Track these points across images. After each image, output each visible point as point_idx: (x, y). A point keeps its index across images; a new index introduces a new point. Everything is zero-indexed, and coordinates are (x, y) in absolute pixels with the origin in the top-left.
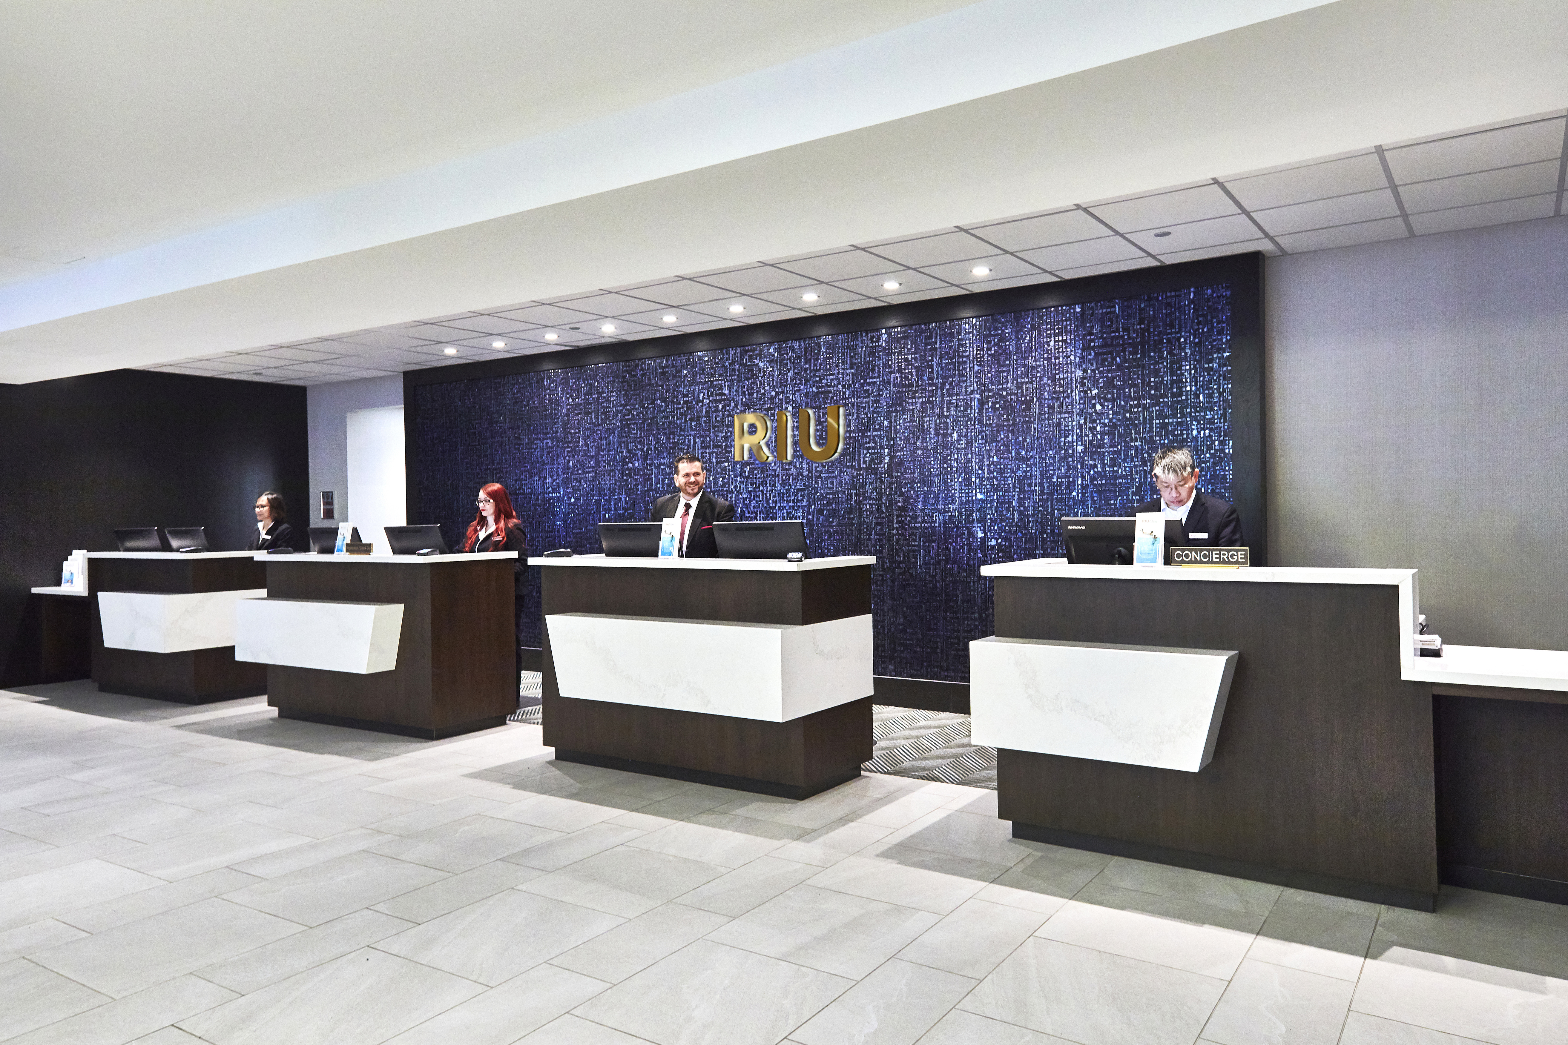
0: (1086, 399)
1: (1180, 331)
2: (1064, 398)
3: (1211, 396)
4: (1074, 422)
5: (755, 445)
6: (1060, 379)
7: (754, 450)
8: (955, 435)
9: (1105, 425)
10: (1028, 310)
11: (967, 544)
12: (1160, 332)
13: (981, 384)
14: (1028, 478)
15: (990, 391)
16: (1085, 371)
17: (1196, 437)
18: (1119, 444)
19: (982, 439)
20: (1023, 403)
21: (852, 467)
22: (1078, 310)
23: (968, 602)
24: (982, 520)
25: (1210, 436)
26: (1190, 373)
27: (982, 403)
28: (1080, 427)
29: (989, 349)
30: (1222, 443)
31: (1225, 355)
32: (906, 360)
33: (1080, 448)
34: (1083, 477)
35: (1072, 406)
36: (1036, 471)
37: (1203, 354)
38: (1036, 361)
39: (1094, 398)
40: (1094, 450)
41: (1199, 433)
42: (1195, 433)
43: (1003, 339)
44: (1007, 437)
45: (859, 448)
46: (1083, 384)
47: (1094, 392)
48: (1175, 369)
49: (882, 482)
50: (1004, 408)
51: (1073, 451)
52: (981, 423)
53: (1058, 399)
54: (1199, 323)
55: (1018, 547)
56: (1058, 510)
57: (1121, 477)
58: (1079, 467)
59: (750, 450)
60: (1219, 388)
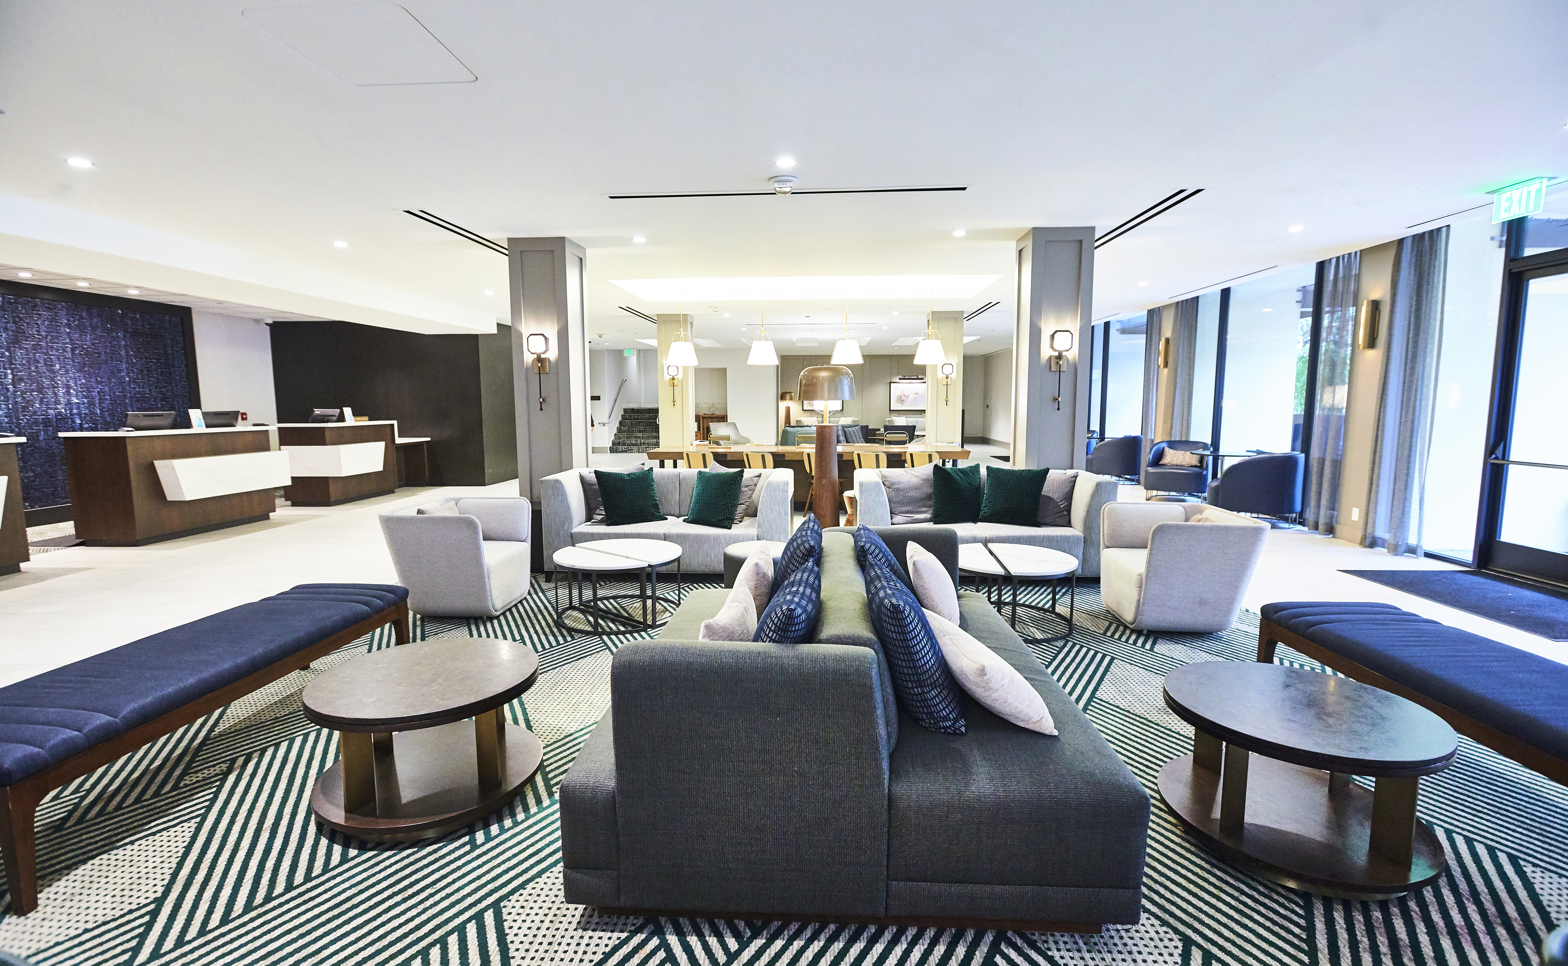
0: (128, 356)
9: (137, 369)
13: (71, 340)
16: (126, 342)
20: (96, 353)
22: (121, 312)
24: (79, 414)
27: (73, 350)
39: (132, 356)
40: (134, 380)
43: (81, 317)
44: (89, 370)
46: (126, 349)
47: (131, 353)
50: (86, 354)
52: (73, 361)
54: (171, 330)
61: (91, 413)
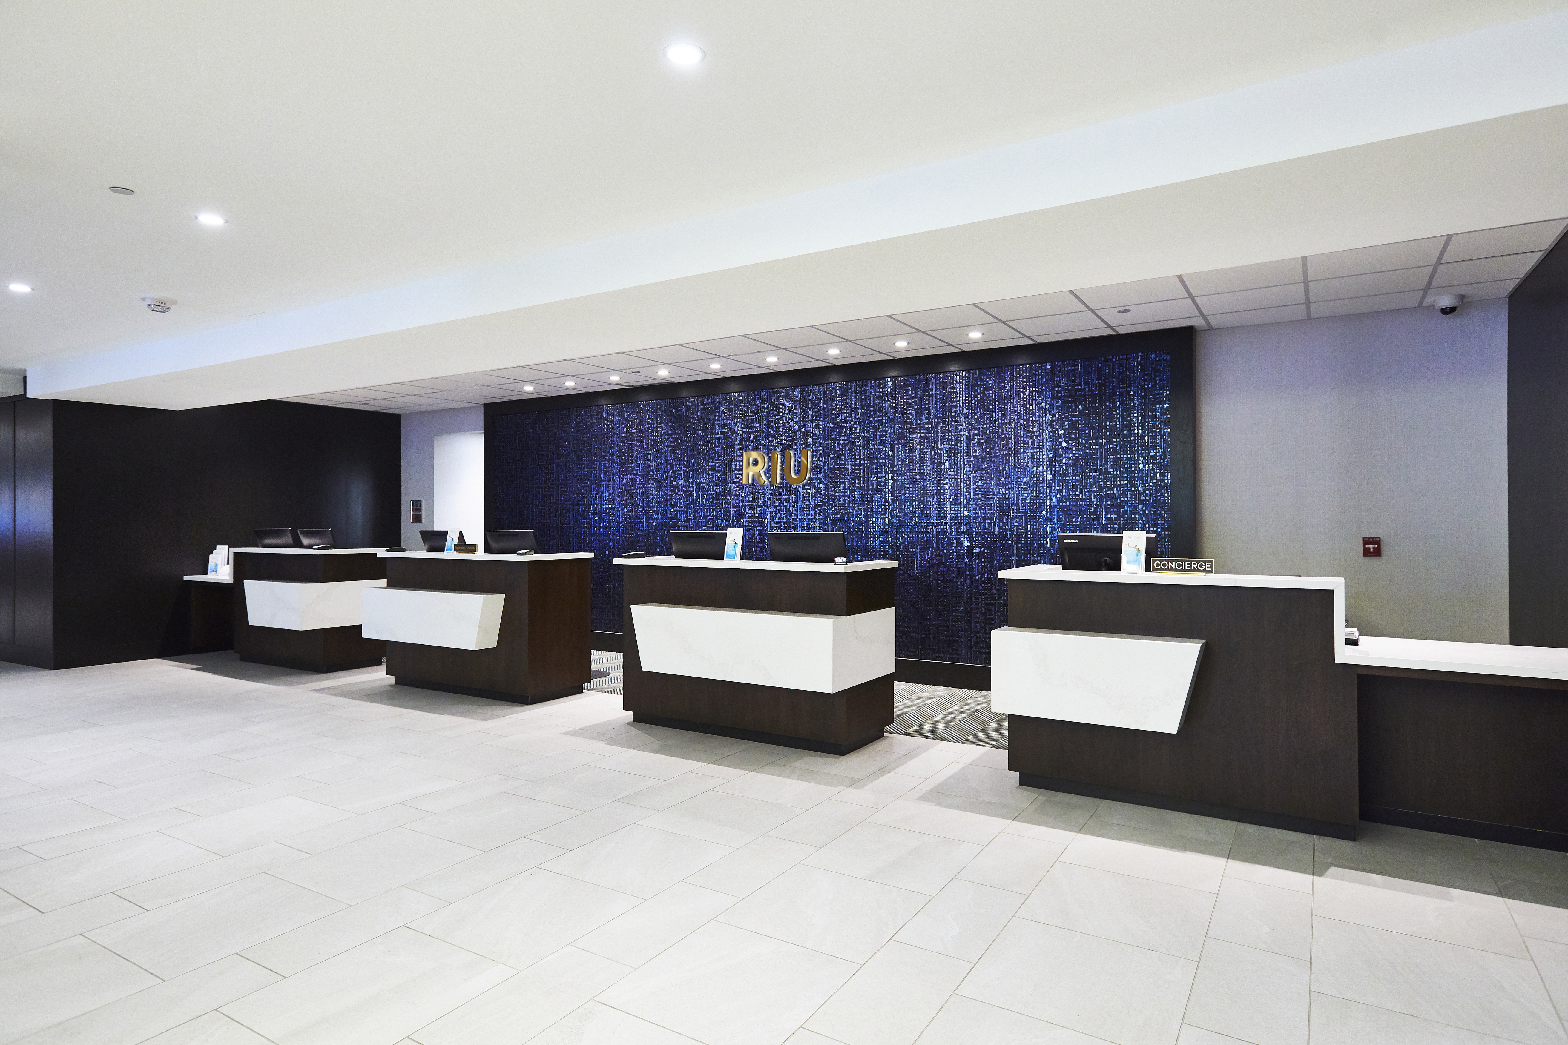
0: (1054, 438)
1: (1130, 386)
2: (1037, 437)
3: (1154, 438)
4: (1045, 455)
5: (757, 473)
6: (1033, 421)
7: (756, 477)
8: (947, 464)
9: (1069, 458)
10: (1008, 366)
11: (956, 552)
12: (1114, 387)
13: (969, 424)
14: (1006, 500)
15: (976, 429)
16: (1054, 415)
17: (1142, 470)
18: (1080, 473)
19: (970, 467)
20: (1003, 439)
21: (861, 488)
22: (1049, 367)
23: (956, 597)
24: (968, 533)
25: (1153, 469)
26: (1138, 420)
27: (969, 439)
28: (1050, 459)
29: (976, 396)
30: (1162, 475)
31: (1166, 406)
32: (908, 403)
33: (1049, 477)
34: (1051, 500)
35: (1043, 442)
36: (1013, 494)
37: (1148, 405)
38: (1014, 406)
39: (1060, 437)
40: (1060, 479)
41: (1144, 466)
42: (1141, 466)
43: (987, 388)
44: (990, 467)
45: (867, 473)
46: (1052, 426)
47: (1060, 432)
48: (1126, 415)
49: (887, 500)
50: (987, 443)
51: (1043, 478)
52: (969, 455)
53: (1031, 437)
54: (1145, 380)
55: (998, 555)
56: (1031, 525)
57: (1082, 500)
58: (1048, 491)
59: (754, 476)
60: (1160, 431)
61: (986, 531)
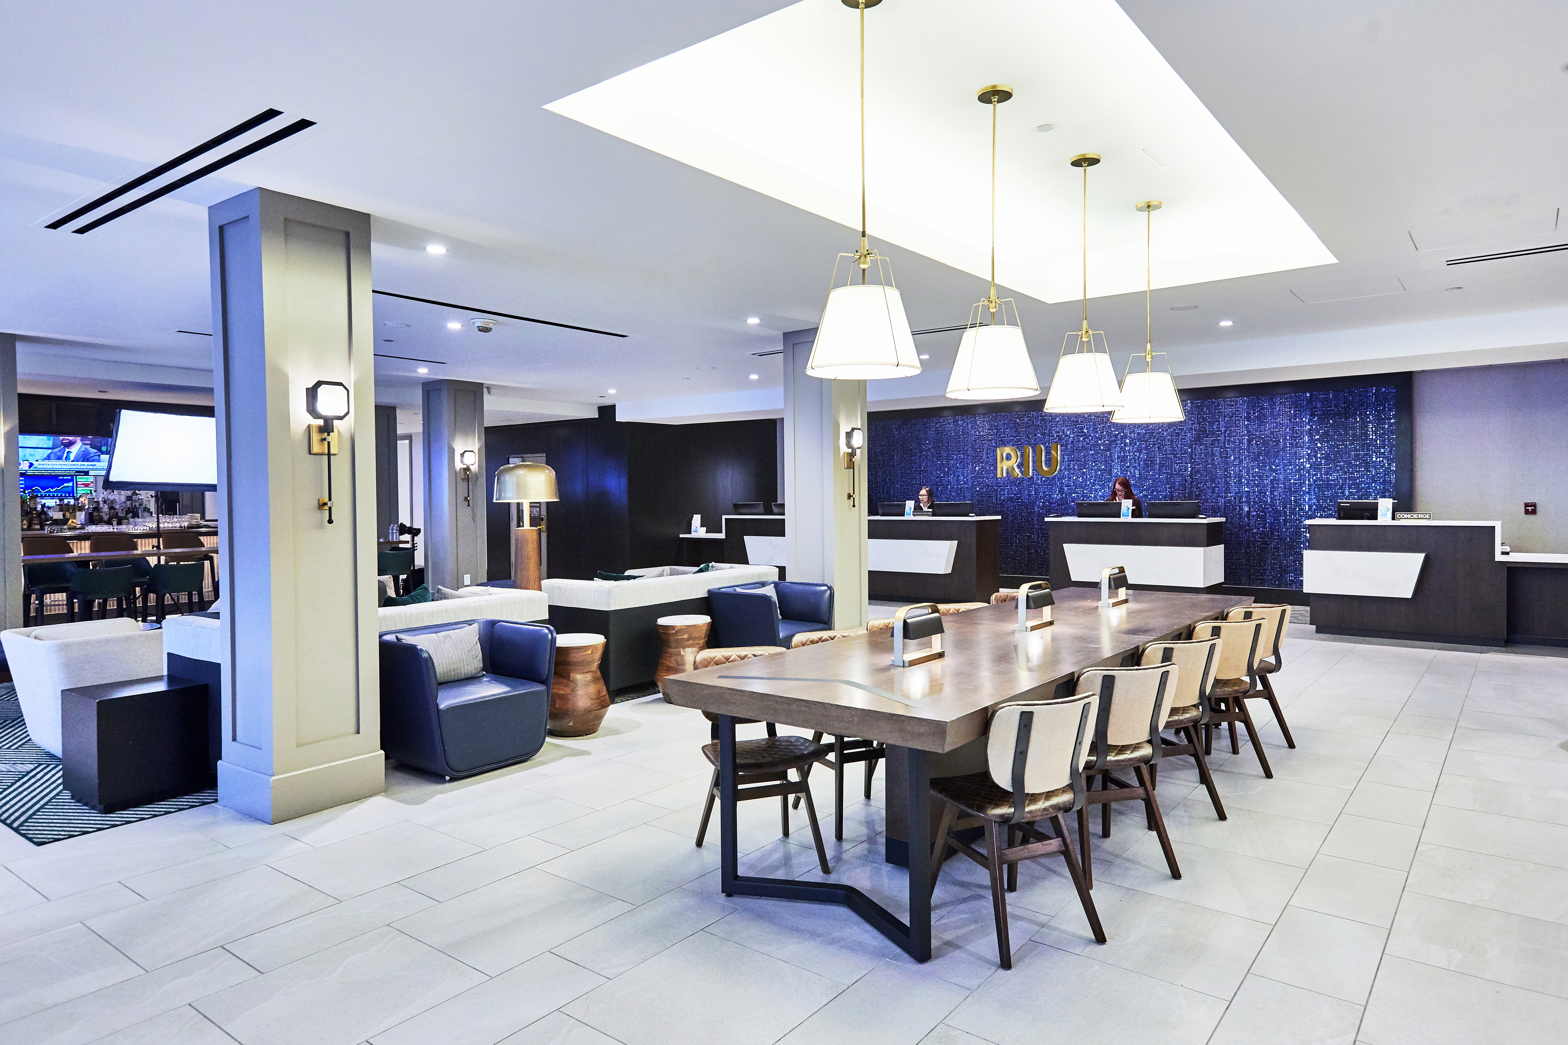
0: (1312, 440)
1: (1367, 408)
2: (1299, 440)
3: (1384, 441)
4: (1306, 452)
5: (1010, 467)
6: (1296, 430)
7: (1010, 470)
8: (1232, 457)
9: (1322, 454)
10: (1278, 394)
11: (1238, 514)
12: (1355, 408)
13: (1248, 431)
14: (1276, 480)
15: (1254, 435)
16: (1312, 426)
17: (1375, 461)
18: (1330, 464)
19: (1249, 460)
20: (1274, 442)
21: (1167, 473)
22: (1308, 395)
23: (1238, 544)
24: (1248, 502)
25: (1383, 461)
26: (1372, 430)
27: (1249, 441)
28: (1308, 455)
29: (1254, 413)
30: (1389, 464)
31: (1392, 421)
32: (1203, 417)
33: (1308, 466)
34: (1309, 480)
35: (1304, 444)
36: (1281, 477)
37: (1379, 421)
38: (1282, 420)
39: (1317, 440)
40: (1316, 467)
41: (1377, 459)
42: (1374, 459)
43: (1263, 408)
44: (1264, 459)
45: (1172, 463)
46: (1310, 433)
47: (1316, 437)
48: (1364, 426)
49: (1186, 481)
50: (1263, 444)
51: (1304, 466)
52: (1248, 452)
53: (1295, 440)
54: (1378, 405)
55: (1270, 516)
56: (1294, 497)
57: (1332, 480)
58: (1307, 475)
59: (1007, 470)
60: (1388, 437)
61: (1261, 501)
